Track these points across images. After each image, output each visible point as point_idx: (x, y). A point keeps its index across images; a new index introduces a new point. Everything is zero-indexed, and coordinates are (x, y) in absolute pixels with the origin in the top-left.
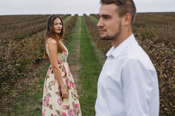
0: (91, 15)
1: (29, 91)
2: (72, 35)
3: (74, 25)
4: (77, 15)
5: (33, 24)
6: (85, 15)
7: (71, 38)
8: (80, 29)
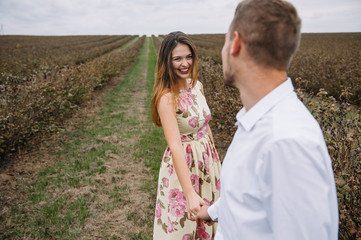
0: (160, 36)
1: (87, 124)
2: (140, 57)
3: (141, 47)
4: (145, 36)
5: (99, 45)
6: (153, 36)
7: (138, 60)
8: (148, 51)
